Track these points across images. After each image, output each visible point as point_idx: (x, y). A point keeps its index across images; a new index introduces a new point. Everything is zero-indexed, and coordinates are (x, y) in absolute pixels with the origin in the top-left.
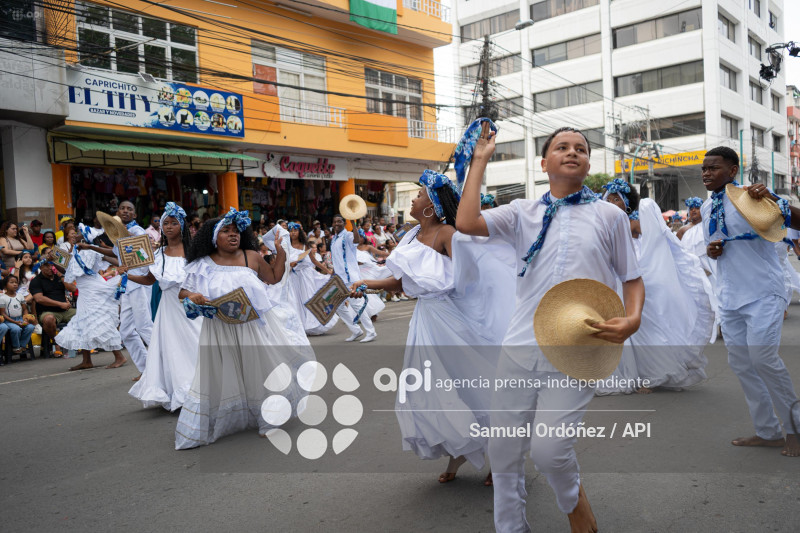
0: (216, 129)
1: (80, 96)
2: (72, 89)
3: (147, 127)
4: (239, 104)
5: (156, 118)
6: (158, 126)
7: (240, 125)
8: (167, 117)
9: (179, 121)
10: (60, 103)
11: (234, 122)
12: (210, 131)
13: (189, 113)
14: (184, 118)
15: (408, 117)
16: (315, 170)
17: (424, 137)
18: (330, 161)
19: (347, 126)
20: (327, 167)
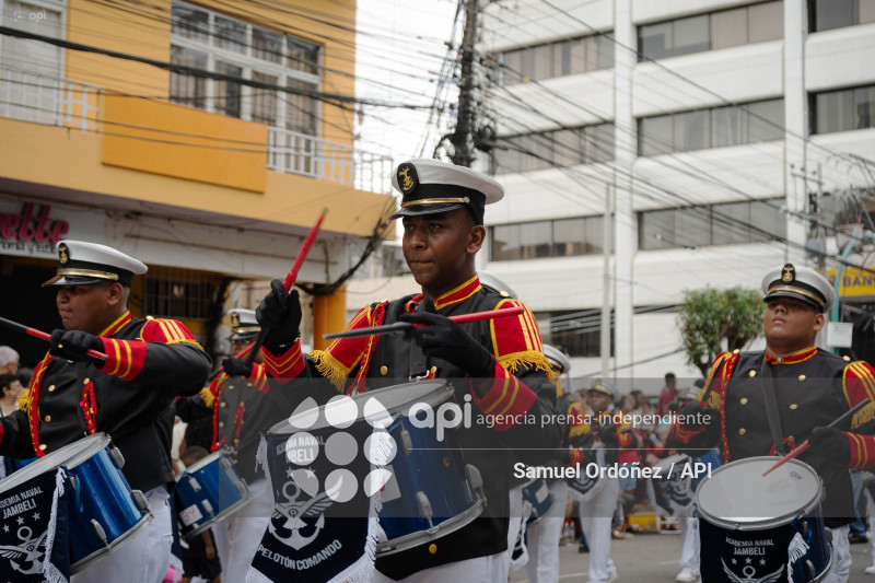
15: (282, 127)
16: (13, 229)
17: (321, 175)
18: (56, 213)
19: (101, 127)
20: (47, 227)
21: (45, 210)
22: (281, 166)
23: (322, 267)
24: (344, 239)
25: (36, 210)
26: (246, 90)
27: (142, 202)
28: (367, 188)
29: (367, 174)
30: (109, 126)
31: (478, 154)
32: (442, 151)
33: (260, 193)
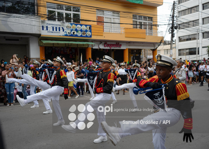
0: (83, 36)
1: (45, 29)
2: (43, 27)
3: (63, 36)
4: (90, 28)
5: (66, 33)
6: (66, 35)
7: (90, 34)
8: (69, 33)
9: (72, 34)
10: (39, 30)
11: (89, 33)
12: (81, 36)
13: (75, 31)
14: (74, 33)
15: (147, 29)
16: (115, 46)
17: (153, 35)
18: (120, 43)
19: (125, 33)
20: (119, 45)
21: (119, 43)
22: (148, 34)
23: (153, 47)
24: (156, 43)
25: (118, 43)
26: (143, 26)
27: (130, 41)
28: (159, 36)
29: (159, 34)
30: (126, 33)
31: (175, 30)
32: (170, 30)
33: (145, 38)
